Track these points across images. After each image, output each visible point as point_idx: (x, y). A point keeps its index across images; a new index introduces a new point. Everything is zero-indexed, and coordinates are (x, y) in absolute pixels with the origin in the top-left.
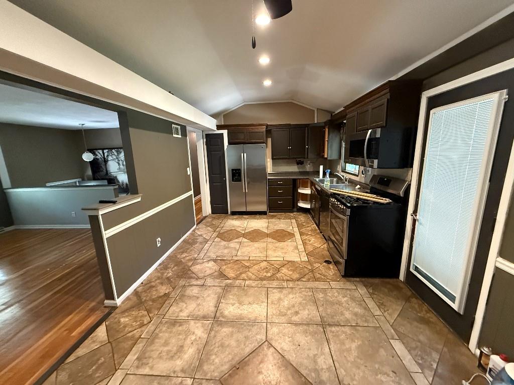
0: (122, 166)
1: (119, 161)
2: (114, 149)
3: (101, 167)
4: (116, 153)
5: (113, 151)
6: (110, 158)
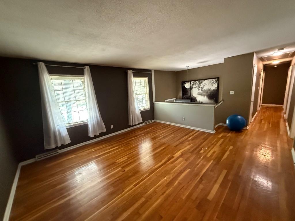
0: (201, 91)
1: (200, 88)
2: (197, 80)
3: (188, 91)
4: (198, 83)
5: (197, 82)
6: (194, 86)
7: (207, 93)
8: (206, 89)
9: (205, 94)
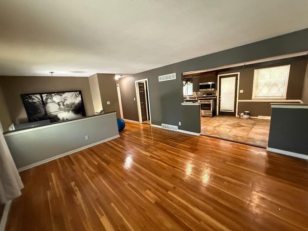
5: (53, 94)
6: (49, 101)
7: (71, 107)
8: (68, 103)
9: (68, 109)
